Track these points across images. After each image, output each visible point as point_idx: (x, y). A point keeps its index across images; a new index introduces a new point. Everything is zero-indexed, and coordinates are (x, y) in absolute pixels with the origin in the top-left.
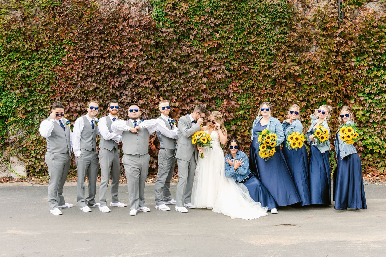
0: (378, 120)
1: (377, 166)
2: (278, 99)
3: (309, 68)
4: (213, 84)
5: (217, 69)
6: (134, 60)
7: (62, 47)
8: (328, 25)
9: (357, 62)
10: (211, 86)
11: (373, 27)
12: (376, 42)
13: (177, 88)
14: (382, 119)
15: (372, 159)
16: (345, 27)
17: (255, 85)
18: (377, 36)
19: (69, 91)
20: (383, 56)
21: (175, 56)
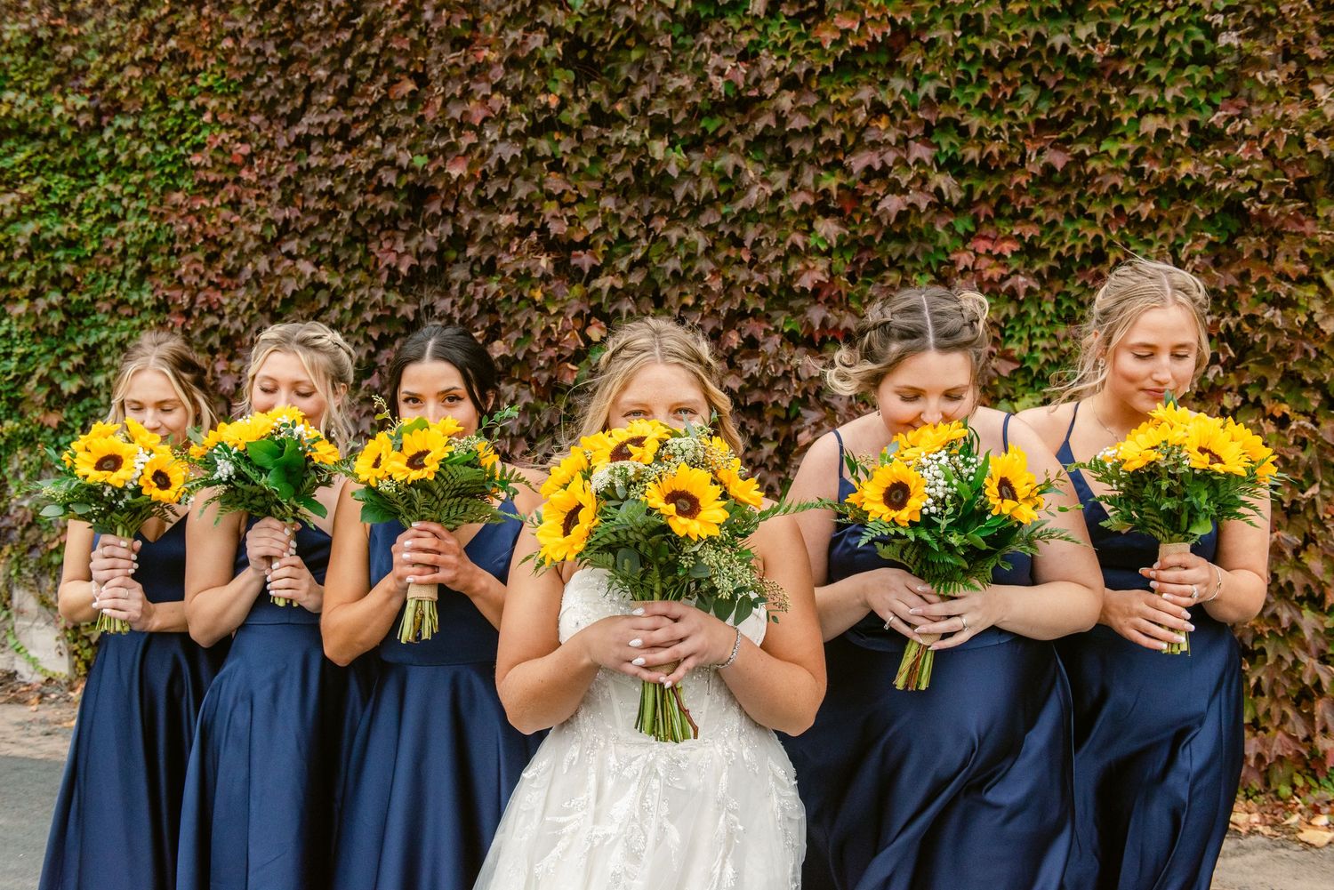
4: (864, 245)
5: (884, 164)
6: (468, 139)
7: (193, 106)
10: (858, 261)
13: (676, 274)
17: (1111, 244)
19: (221, 306)
21: (666, 108)
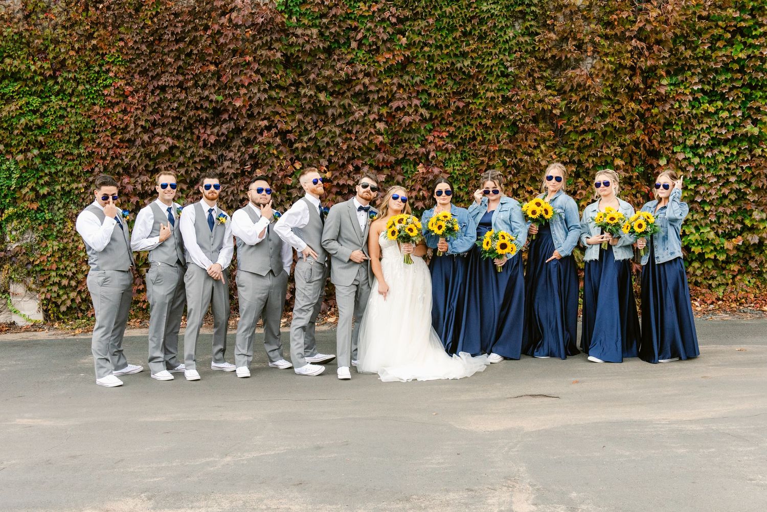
0: (711, 198)
1: (710, 285)
2: (521, 160)
3: (580, 100)
4: (395, 134)
5: (404, 106)
6: (243, 91)
7: (104, 69)
8: (615, 17)
9: (672, 87)
10: (393, 139)
11: (701, 18)
12: (706, 47)
13: (328, 143)
14: (720, 194)
15: (701, 272)
16: (647, 20)
17: (478, 135)
18: (708, 36)
19: (121, 154)
20: (720, 74)
21: (323, 82)
